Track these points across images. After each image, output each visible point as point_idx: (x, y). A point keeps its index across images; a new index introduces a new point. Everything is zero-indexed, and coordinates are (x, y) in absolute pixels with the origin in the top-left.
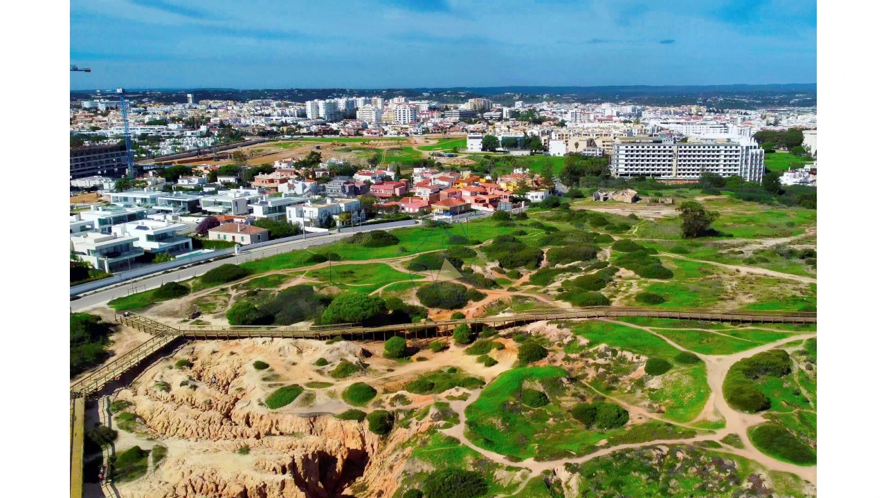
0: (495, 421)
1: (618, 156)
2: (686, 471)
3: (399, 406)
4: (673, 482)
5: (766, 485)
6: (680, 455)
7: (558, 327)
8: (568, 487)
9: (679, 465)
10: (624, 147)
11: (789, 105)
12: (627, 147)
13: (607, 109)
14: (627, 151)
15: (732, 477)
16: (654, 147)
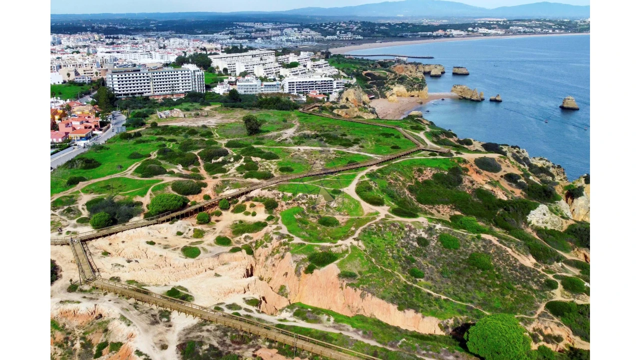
0: (304, 233)
1: (113, 82)
2: (385, 230)
3: (249, 241)
4: (384, 235)
5: (413, 227)
6: (380, 225)
7: (268, 191)
8: (360, 246)
9: (382, 229)
10: (116, 76)
12: (118, 76)
14: (118, 79)
15: (400, 228)
16: (136, 75)
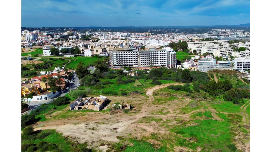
1: (113, 57)
10: (115, 53)
11: (175, 32)
12: (117, 53)
13: (119, 34)
14: (117, 55)
16: (129, 53)
